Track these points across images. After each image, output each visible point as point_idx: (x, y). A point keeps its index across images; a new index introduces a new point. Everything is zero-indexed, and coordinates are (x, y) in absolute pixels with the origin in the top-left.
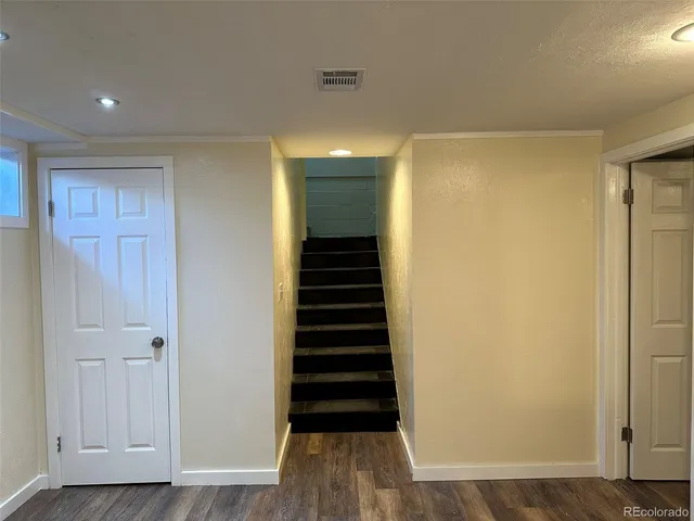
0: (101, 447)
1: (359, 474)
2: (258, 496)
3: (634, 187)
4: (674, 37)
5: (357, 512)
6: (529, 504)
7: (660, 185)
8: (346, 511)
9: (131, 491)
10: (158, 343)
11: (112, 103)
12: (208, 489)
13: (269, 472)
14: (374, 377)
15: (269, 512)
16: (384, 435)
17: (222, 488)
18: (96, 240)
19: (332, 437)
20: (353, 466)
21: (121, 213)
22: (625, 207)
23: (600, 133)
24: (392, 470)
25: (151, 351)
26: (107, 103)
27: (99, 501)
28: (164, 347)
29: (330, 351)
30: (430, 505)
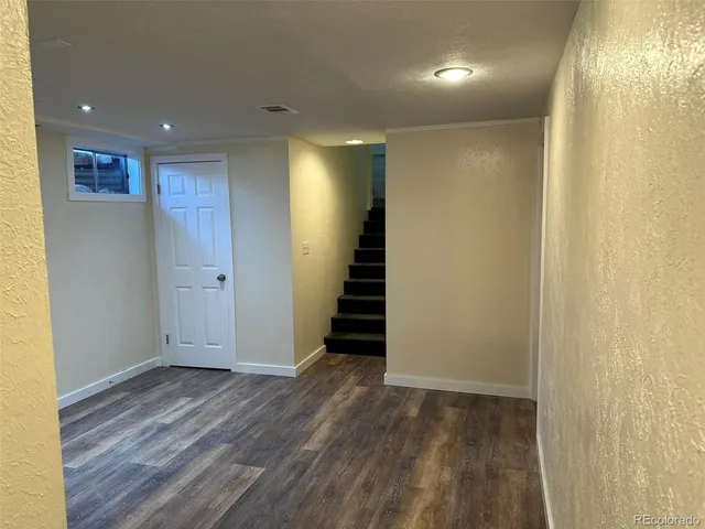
0: (191, 343)
10: (222, 278)
11: (169, 127)
18: (185, 210)
19: (353, 357)
21: (199, 192)
25: (218, 283)
26: (167, 127)
28: (226, 281)
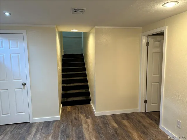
0: (8, 114)
1: (81, 115)
2: (55, 123)
3: (149, 42)
4: (163, 5)
5: (82, 125)
6: (124, 119)
7: (155, 41)
8: (79, 125)
9: (18, 125)
10: (24, 84)
11: (9, 14)
12: (40, 123)
13: (57, 117)
14: (84, 91)
15: (58, 127)
16: (87, 105)
17: (45, 122)
18: (3, 55)
19: (74, 107)
20: (80, 114)
21: (11, 47)
22: (147, 47)
23: (141, 28)
24: (90, 114)
25: (22, 86)
26: (7, 14)
27: (9, 128)
28: (26, 85)
29: (72, 85)
30: (100, 122)
